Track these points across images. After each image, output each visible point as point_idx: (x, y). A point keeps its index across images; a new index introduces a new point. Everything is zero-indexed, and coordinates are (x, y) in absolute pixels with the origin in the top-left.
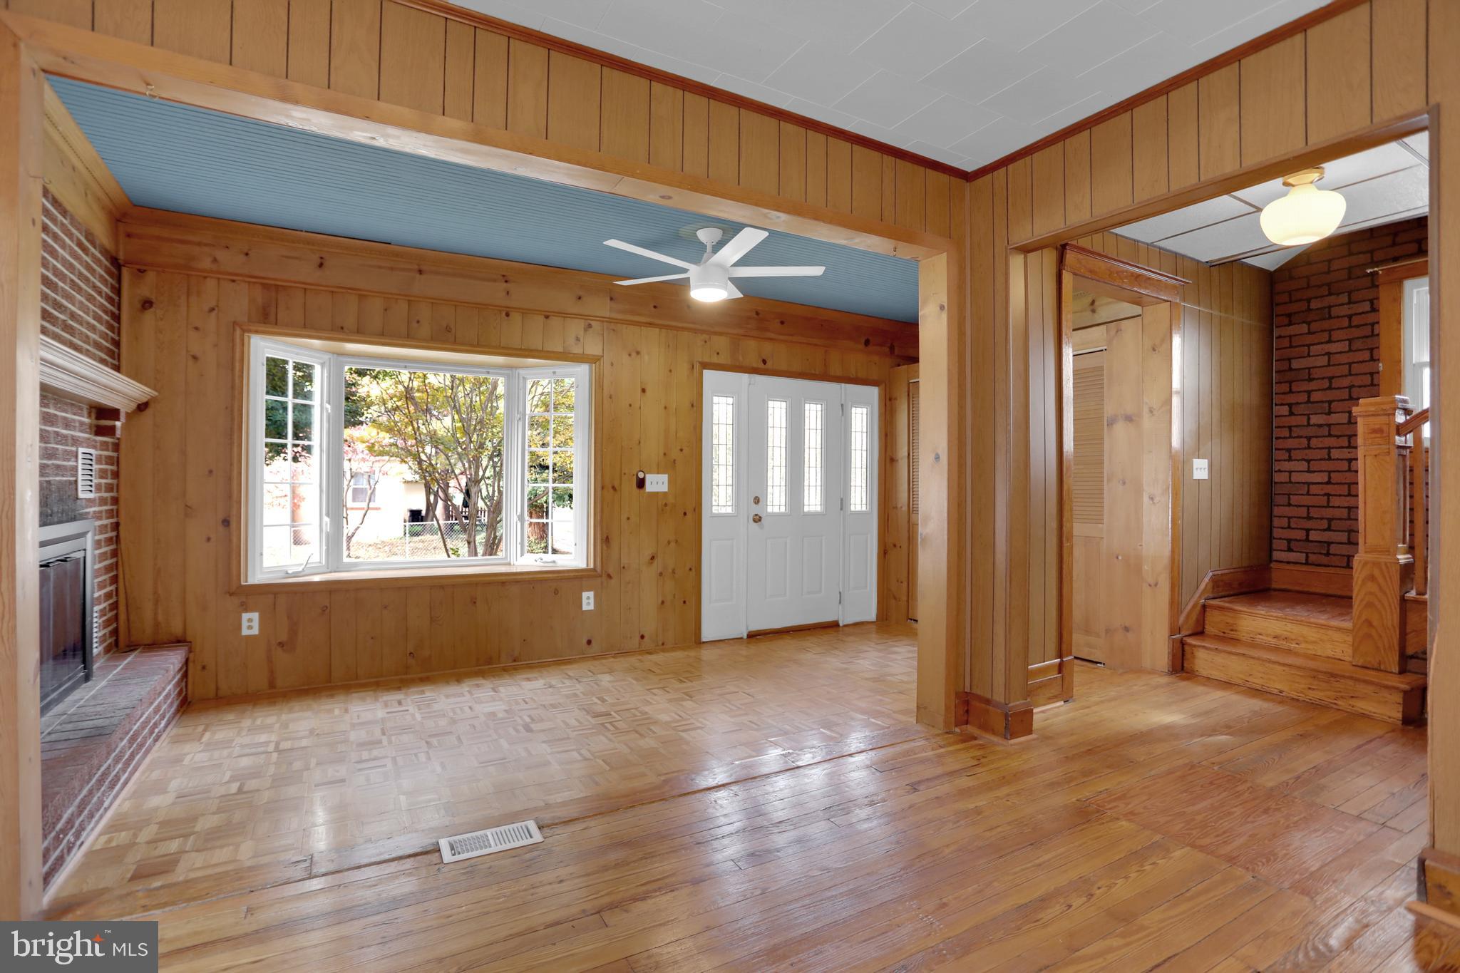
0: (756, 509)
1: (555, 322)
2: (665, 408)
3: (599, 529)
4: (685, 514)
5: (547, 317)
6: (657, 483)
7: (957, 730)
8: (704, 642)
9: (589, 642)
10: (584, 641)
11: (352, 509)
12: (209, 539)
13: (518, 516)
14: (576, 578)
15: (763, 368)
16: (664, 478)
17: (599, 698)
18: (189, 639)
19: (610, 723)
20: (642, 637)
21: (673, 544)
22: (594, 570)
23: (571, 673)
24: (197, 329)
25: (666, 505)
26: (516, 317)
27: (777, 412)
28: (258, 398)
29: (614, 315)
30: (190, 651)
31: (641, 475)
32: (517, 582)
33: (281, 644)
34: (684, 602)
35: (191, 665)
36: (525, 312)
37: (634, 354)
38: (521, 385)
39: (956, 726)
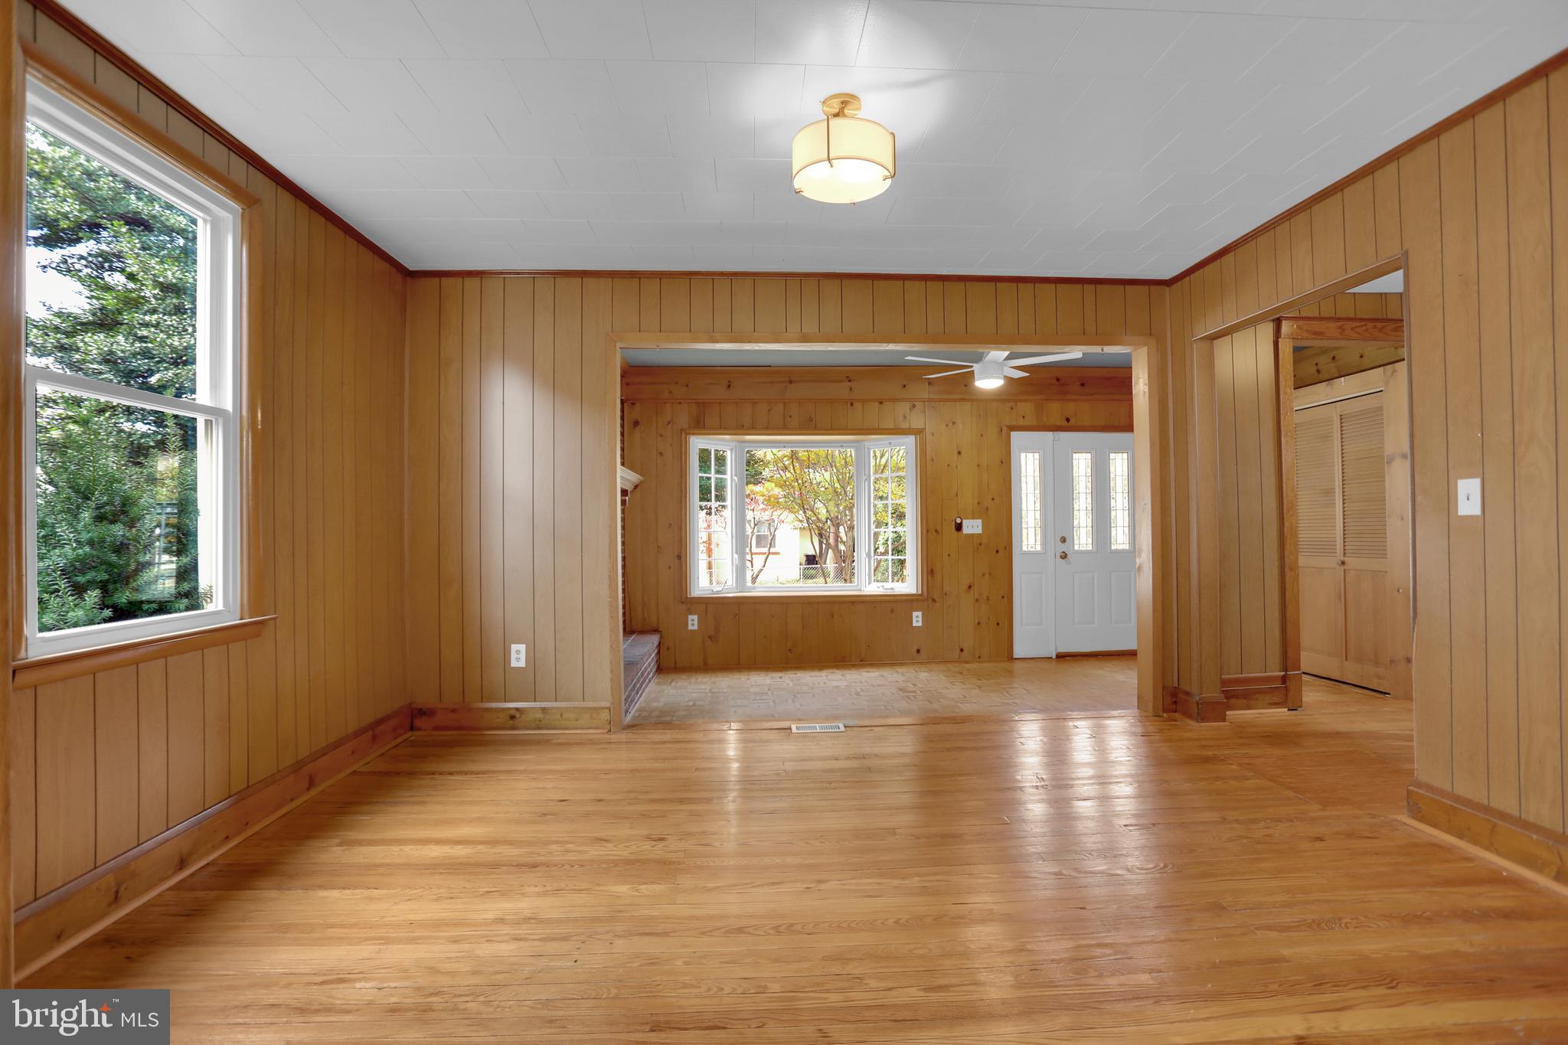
0: (1063, 547)
1: (887, 406)
2: (978, 466)
3: (925, 563)
4: (997, 551)
5: (881, 403)
6: (973, 526)
7: (1165, 715)
8: (1016, 659)
9: (918, 651)
10: (915, 650)
11: (756, 554)
12: (670, 568)
13: (866, 554)
14: (906, 601)
15: (1068, 425)
16: (979, 522)
17: (913, 684)
18: (660, 629)
19: (914, 696)
20: (962, 650)
21: (987, 576)
22: (922, 595)
23: (899, 670)
24: (661, 436)
25: (980, 544)
26: (858, 406)
27: (1082, 464)
28: (695, 475)
29: (932, 396)
30: (661, 637)
31: (958, 521)
32: (863, 602)
33: (710, 637)
34: (998, 624)
35: (661, 645)
36: (864, 401)
37: (950, 425)
38: (866, 453)
39: (1163, 712)
